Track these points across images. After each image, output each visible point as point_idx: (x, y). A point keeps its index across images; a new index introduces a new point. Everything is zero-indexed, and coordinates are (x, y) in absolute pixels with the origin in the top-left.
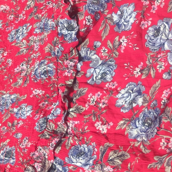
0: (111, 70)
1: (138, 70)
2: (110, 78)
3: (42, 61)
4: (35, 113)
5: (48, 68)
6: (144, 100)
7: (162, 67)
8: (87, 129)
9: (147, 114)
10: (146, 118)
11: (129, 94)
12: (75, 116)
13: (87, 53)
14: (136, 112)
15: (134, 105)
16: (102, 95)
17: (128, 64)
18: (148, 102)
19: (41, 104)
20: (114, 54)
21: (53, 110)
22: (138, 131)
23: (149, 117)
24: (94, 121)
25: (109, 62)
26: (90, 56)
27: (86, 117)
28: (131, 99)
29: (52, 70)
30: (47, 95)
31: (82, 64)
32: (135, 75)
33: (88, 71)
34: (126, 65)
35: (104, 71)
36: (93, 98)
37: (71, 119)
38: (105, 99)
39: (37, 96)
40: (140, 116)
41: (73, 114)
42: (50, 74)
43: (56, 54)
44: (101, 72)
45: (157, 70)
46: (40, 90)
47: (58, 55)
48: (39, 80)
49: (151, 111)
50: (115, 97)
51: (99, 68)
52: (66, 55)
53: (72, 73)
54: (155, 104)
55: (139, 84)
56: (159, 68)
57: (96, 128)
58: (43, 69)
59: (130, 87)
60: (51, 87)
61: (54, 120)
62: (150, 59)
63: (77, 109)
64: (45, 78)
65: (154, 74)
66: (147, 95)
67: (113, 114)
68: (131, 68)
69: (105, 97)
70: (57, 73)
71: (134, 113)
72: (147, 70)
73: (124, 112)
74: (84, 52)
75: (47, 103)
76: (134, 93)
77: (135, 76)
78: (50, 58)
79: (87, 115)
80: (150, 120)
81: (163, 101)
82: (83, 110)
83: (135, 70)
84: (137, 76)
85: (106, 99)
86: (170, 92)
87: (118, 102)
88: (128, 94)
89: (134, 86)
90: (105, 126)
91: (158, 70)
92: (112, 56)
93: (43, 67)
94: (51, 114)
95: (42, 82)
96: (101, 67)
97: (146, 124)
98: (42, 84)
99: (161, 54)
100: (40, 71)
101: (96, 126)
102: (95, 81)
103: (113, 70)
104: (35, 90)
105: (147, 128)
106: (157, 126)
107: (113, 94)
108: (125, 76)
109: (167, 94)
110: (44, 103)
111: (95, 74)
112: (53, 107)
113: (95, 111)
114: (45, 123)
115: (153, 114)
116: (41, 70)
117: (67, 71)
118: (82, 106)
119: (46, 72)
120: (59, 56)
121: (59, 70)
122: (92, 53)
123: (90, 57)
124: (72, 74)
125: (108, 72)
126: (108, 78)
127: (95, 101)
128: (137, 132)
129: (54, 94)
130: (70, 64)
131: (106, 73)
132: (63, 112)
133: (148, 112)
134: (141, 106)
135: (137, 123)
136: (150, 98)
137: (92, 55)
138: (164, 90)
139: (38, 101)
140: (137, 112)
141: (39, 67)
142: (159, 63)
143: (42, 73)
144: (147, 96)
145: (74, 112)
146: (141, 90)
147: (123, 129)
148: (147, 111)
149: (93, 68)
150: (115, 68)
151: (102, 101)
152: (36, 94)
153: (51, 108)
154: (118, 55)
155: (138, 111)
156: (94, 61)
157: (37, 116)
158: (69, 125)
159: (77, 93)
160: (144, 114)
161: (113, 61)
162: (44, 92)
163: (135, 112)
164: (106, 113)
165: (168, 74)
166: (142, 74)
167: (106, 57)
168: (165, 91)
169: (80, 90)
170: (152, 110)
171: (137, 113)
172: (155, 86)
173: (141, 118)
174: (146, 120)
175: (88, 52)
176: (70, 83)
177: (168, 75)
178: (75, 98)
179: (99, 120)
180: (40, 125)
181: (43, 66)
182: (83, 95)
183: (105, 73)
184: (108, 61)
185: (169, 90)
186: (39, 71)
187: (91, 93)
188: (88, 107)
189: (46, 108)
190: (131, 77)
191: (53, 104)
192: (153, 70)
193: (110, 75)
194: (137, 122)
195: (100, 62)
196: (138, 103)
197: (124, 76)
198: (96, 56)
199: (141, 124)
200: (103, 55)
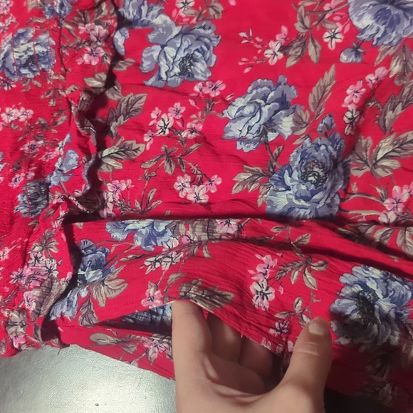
0: (205, 48)
1: (275, 46)
2: (203, 70)
3: (20, 31)
4: (11, 170)
5: (39, 49)
6: (295, 122)
7: (338, 36)
8: (155, 199)
9: (310, 152)
10: (309, 163)
11: (258, 107)
12: (119, 166)
13: (140, 11)
14: (276, 151)
15: (271, 136)
16: (185, 112)
17: (248, 34)
18: (307, 124)
19: (26, 145)
20: (211, 10)
21: (60, 160)
22: (291, 197)
23: (315, 158)
24: (170, 173)
25: (199, 30)
26: (149, 19)
27: (147, 165)
28: (262, 121)
29: (47, 52)
30: (40, 119)
31: (128, 35)
32: (269, 59)
33: (144, 55)
34: (243, 34)
35: (186, 53)
36: (164, 121)
37: (108, 177)
38: (196, 121)
39: (12, 126)
40: (291, 160)
41: (112, 162)
42: (43, 66)
43: (58, 11)
44: (179, 57)
45: (324, 45)
46: (19, 109)
47: (63, 12)
48: (16, 83)
49: (319, 143)
50: (219, 115)
51: (173, 46)
52: (84, 13)
53: (103, 56)
54: (329, 123)
55: (280, 84)
56: (329, 39)
57: (177, 193)
58: (25, 52)
59: (257, 92)
60: (50, 98)
61: (63, 186)
62: (305, 16)
63: (124, 149)
64: (31, 76)
65: (318, 56)
66: (303, 107)
67: (216, 154)
68: (258, 43)
69: (194, 116)
70: (61, 58)
71: (271, 153)
72: (298, 46)
73: (246, 150)
74: (131, 10)
75: (41, 142)
76: (269, 104)
77: (270, 61)
78: (41, 21)
79: (148, 160)
80: (321, 166)
81: (349, 115)
82: (139, 152)
83: (268, 48)
84: (273, 62)
85: (199, 122)
86: (363, 90)
87: (231, 131)
88: (255, 108)
89: (269, 87)
90: (201, 186)
91: (328, 43)
92: (207, 14)
93: (24, 48)
94: (55, 172)
95: (24, 87)
96: (179, 41)
97: (312, 178)
98: (26, 93)
99: (332, 3)
100: (16, 57)
101: (178, 189)
102: (167, 81)
103: (212, 48)
104: (8, 110)
105: (312, 187)
106: (340, 186)
107: (213, 107)
108: (244, 63)
109: (356, 94)
110: (33, 142)
111: (163, 63)
112: (58, 154)
113: (169, 147)
114: (42, 194)
115: (327, 149)
116: (18, 54)
117: (89, 49)
118: (134, 142)
119: (33, 60)
120: (65, 14)
121: (65, 48)
122: (155, 11)
123: (149, 22)
124: (101, 59)
125: (197, 53)
126: (200, 72)
127: (168, 127)
128: (288, 199)
129: (59, 115)
130: (94, 32)
131: (192, 58)
132: (84, 158)
133: (314, 145)
134: (289, 136)
135: (287, 179)
136: (312, 115)
137: (153, 17)
138: (348, 88)
139: (16, 137)
140: (279, 150)
141: (13, 46)
142: (328, 26)
143: (23, 63)
144: (304, 111)
145: (116, 159)
146: (287, 96)
147: (252, 192)
148: (309, 145)
149: (158, 44)
150: (216, 43)
151: (188, 125)
152: (12, 121)
153: (53, 155)
154: (222, 12)
155: (281, 148)
156: (160, 29)
157: (20, 177)
158: (106, 199)
159: (118, 107)
160: (302, 152)
161: (209, 28)
162: (31, 112)
163: (274, 150)
164: (198, 150)
165: (354, 53)
166: (286, 56)
167: (191, 18)
168: (351, 87)
169: (126, 100)
170: (323, 138)
171: (279, 154)
172: (322, 84)
173: (297, 163)
174: (310, 167)
175: (142, 8)
176: (96, 83)
177: (353, 56)
178: (114, 124)
179: (184, 171)
180: (29, 199)
181: (22, 44)
182: (137, 113)
183: (190, 59)
184: (197, 26)
185: (360, 83)
186: (14, 56)
187: (157, 108)
188: (151, 142)
189: (40, 155)
190: (259, 64)
191: (58, 146)
192: (315, 46)
193: (203, 64)
194: (288, 176)
195: (176, 30)
196: (281, 130)
197: (240, 64)
198: (164, 17)
199: (297, 179)
200: (183, 15)
